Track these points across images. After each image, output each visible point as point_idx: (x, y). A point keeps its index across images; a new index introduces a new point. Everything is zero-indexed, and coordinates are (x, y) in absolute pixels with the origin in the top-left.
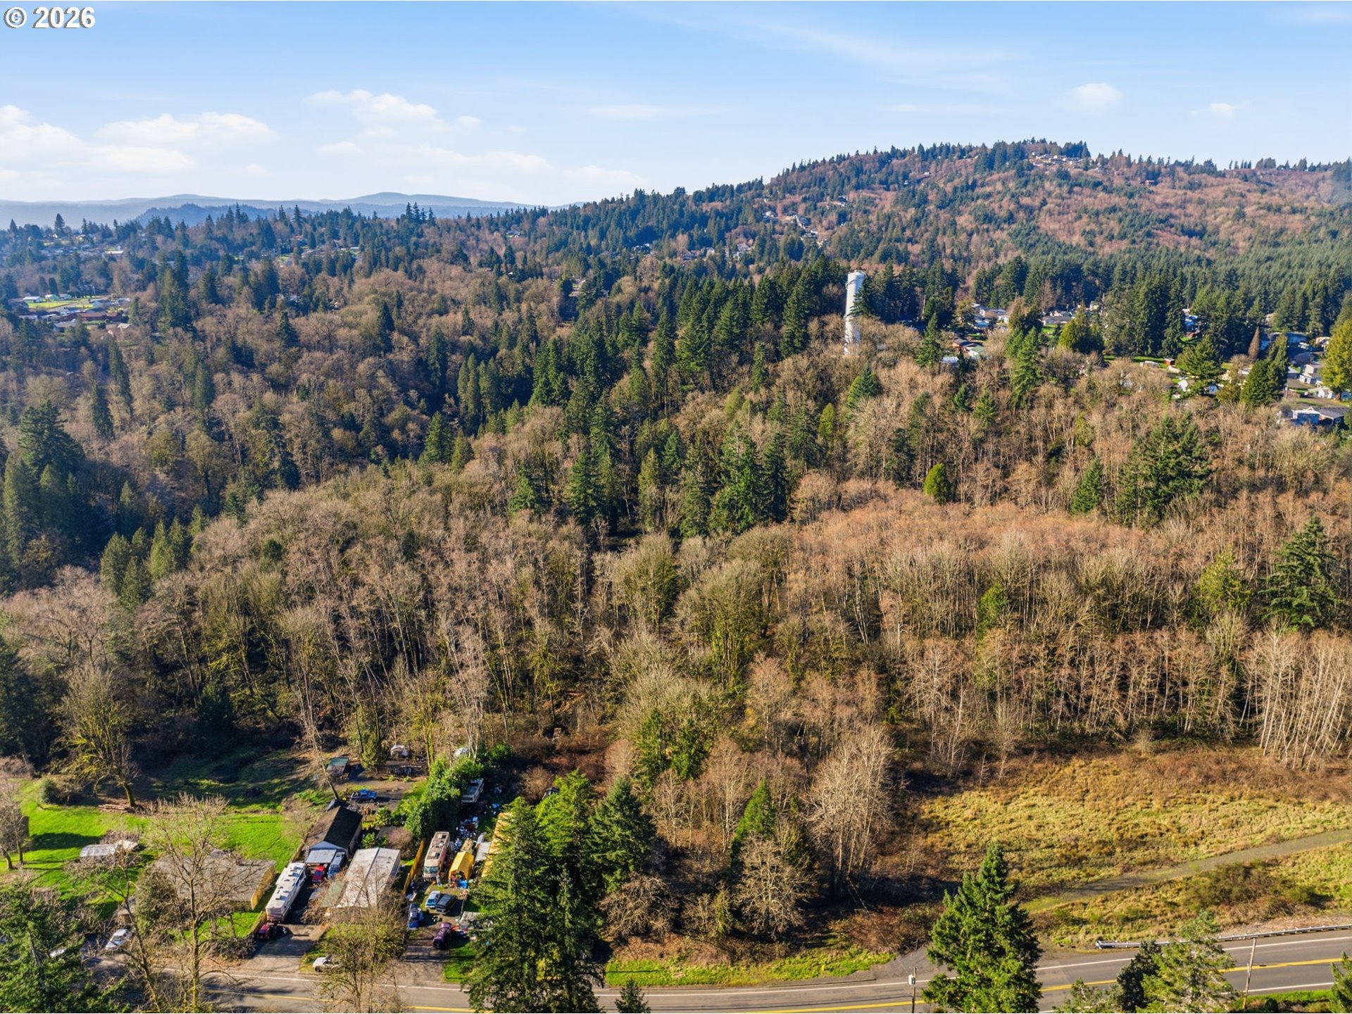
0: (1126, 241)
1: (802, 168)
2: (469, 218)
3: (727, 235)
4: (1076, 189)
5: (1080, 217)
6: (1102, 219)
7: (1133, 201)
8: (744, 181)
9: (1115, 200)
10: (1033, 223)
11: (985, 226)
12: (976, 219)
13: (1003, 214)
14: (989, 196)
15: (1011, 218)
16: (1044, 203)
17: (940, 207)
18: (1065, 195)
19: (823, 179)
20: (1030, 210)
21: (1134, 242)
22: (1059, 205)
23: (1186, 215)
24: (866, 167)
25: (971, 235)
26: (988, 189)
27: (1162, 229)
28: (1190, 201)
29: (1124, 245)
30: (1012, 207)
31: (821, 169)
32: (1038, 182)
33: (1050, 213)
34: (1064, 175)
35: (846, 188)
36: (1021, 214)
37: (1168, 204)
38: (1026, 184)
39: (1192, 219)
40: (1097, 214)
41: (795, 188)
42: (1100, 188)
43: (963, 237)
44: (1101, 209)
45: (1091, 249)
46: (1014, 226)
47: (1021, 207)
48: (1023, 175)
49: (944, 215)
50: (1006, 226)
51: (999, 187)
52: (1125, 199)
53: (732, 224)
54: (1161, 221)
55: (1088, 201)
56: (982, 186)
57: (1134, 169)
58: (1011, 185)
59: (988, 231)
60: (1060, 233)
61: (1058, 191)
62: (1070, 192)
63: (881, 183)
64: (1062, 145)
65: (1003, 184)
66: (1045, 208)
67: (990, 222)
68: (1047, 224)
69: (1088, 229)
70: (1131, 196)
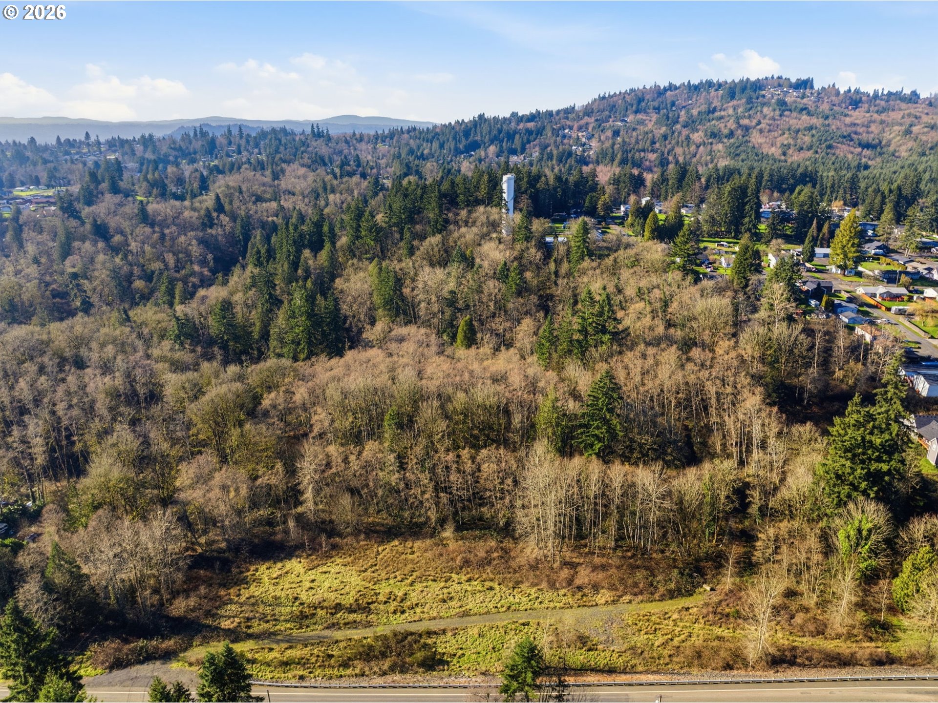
0: (811, 152)
1: (604, 98)
2: (354, 134)
3: (528, 146)
4: (787, 113)
5: (784, 134)
6: (800, 135)
7: (827, 122)
8: (561, 107)
9: (814, 121)
10: (747, 138)
11: (710, 141)
12: (706, 135)
13: (726, 131)
14: (722, 118)
15: (731, 134)
16: (759, 123)
17: (684, 127)
18: (777, 117)
19: (614, 106)
20: (747, 129)
21: (816, 152)
22: (770, 125)
23: (868, 132)
24: (647, 97)
25: (698, 147)
26: (723, 113)
27: (842, 143)
28: (874, 122)
29: (810, 154)
30: (733, 127)
31: (615, 99)
32: (759, 108)
33: (761, 131)
34: (782, 103)
35: (629, 112)
36: (739, 132)
37: (855, 124)
38: (751, 109)
39: (872, 135)
40: (798, 131)
41: (592, 112)
42: (804, 112)
43: (693, 148)
44: (802, 127)
45: (783, 158)
46: (732, 141)
47: (740, 126)
48: (752, 102)
49: (685, 132)
50: (725, 140)
51: (731, 111)
52: (821, 120)
53: (531, 138)
54: (844, 137)
55: (793, 122)
56: (720, 111)
57: (841, 98)
58: (740, 110)
59: (711, 144)
60: (765, 145)
61: (772, 114)
62: (781, 115)
63: (654, 108)
64: (793, 80)
65: (734, 109)
66: (758, 127)
67: (715, 137)
68: (756, 138)
69: (786, 143)
70: (827, 118)
